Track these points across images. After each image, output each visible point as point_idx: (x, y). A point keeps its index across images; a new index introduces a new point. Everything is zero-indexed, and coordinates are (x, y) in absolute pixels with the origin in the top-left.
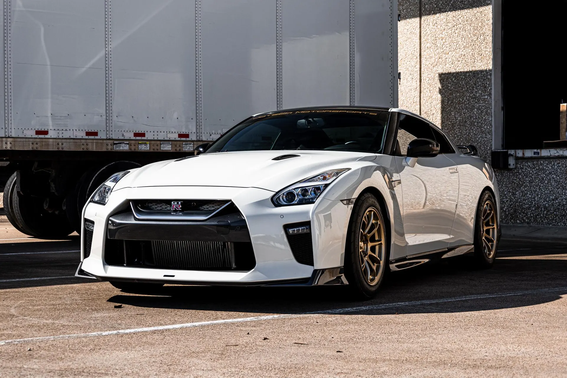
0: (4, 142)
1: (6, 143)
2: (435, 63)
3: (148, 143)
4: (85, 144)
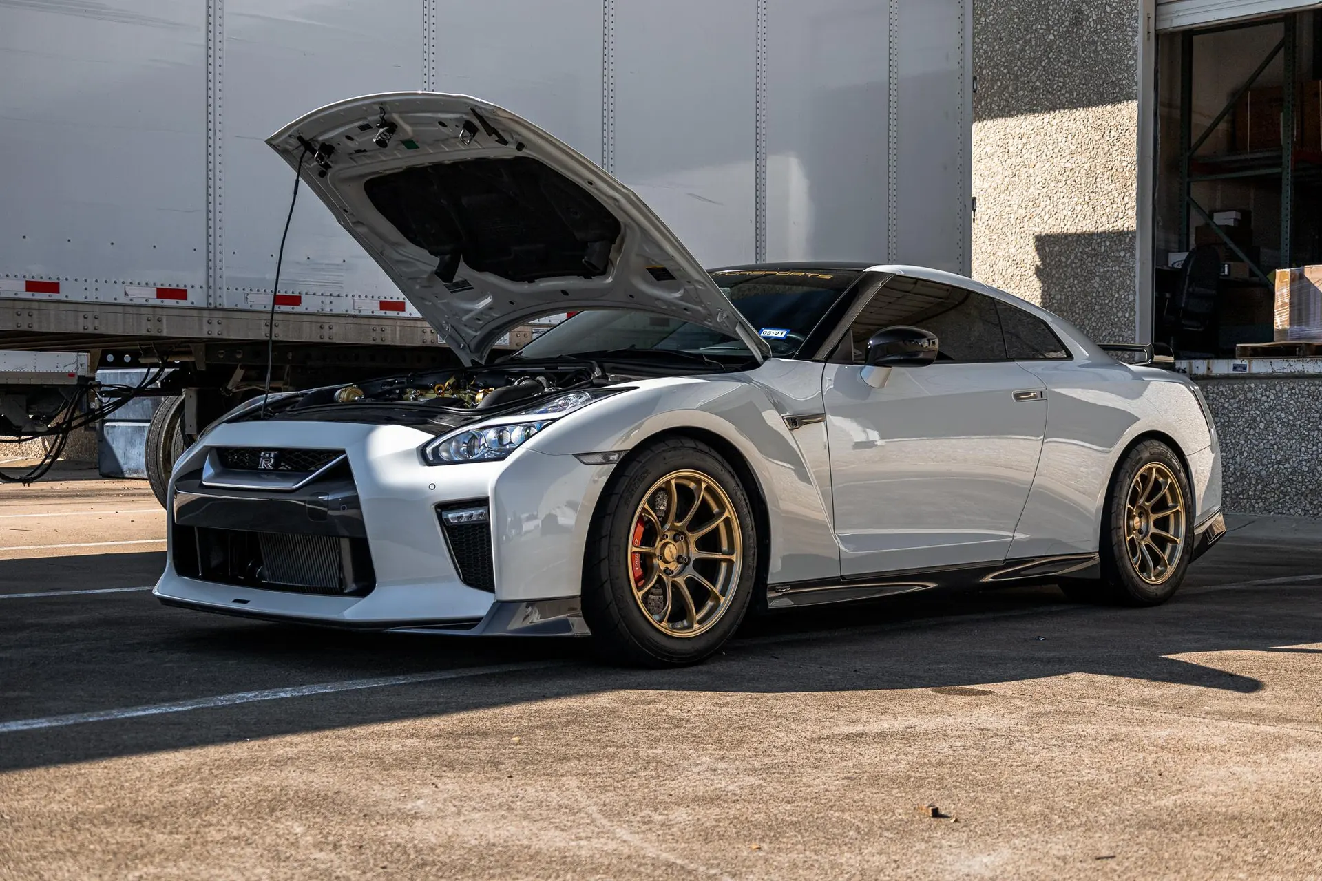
0: (205, 320)
1: (209, 323)
2: (1004, 187)
4: (378, 328)
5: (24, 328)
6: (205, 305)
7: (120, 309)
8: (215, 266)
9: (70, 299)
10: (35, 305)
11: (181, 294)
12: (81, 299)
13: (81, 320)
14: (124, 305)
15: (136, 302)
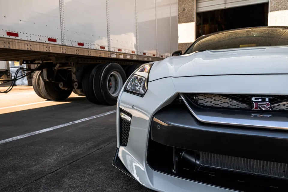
0: (61, 48)
1: (63, 49)
3: (123, 54)
4: (100, 53)
5: (7, 47)
6: (61, 44)
7: (38, 44)
8: (63, 33)
9: (22, 39)
10: (11, 40)
11: (55, 40)
12: (26, 40)
13: (26, 46)
14: (39, 42)
15: (42, 42)
